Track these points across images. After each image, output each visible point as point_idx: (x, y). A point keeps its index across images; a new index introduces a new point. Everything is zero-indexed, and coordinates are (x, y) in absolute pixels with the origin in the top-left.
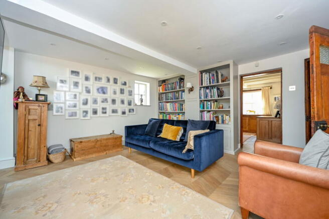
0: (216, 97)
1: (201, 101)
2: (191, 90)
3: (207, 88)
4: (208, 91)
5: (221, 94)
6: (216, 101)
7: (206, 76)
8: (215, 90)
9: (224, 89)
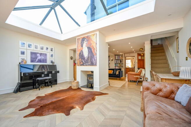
0: (119, 63)
1: (115, 64)
2: (112, 60)
3: (117, 60)
4: (117, 61)
5: (121, 62)
6: (119, 64)
7: (116, 57)
8: (119, 61)
9: (122, 60)
